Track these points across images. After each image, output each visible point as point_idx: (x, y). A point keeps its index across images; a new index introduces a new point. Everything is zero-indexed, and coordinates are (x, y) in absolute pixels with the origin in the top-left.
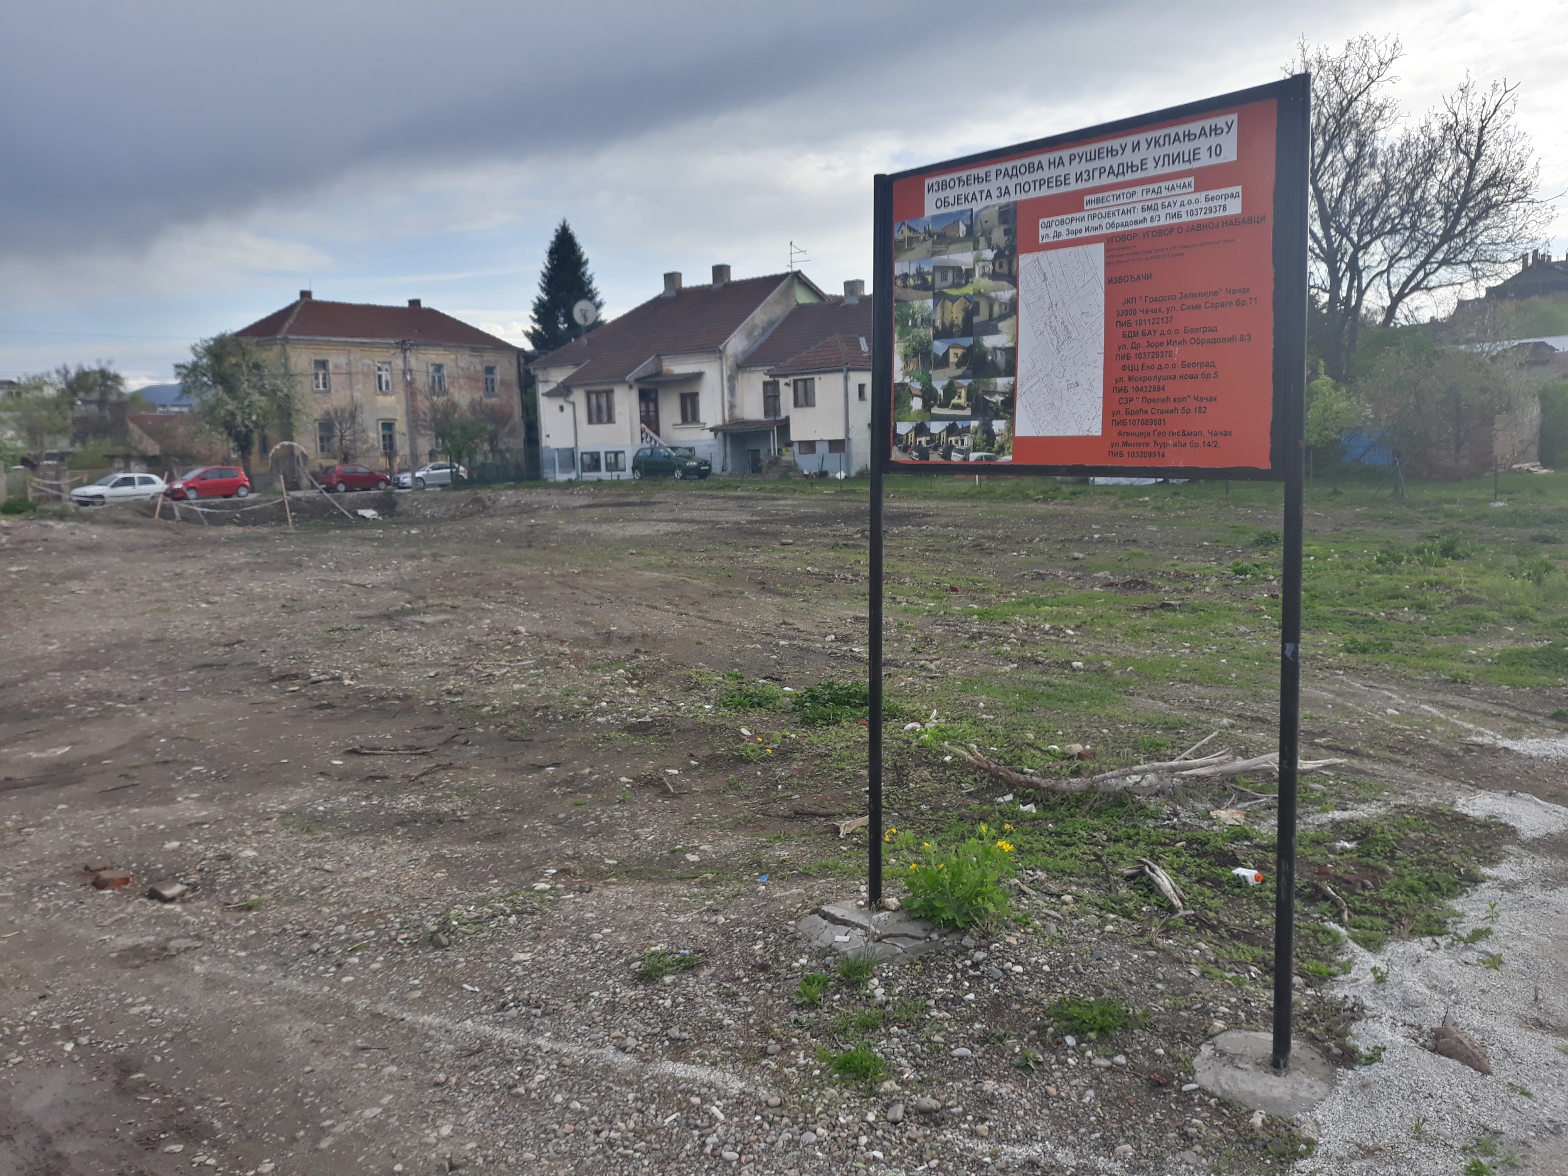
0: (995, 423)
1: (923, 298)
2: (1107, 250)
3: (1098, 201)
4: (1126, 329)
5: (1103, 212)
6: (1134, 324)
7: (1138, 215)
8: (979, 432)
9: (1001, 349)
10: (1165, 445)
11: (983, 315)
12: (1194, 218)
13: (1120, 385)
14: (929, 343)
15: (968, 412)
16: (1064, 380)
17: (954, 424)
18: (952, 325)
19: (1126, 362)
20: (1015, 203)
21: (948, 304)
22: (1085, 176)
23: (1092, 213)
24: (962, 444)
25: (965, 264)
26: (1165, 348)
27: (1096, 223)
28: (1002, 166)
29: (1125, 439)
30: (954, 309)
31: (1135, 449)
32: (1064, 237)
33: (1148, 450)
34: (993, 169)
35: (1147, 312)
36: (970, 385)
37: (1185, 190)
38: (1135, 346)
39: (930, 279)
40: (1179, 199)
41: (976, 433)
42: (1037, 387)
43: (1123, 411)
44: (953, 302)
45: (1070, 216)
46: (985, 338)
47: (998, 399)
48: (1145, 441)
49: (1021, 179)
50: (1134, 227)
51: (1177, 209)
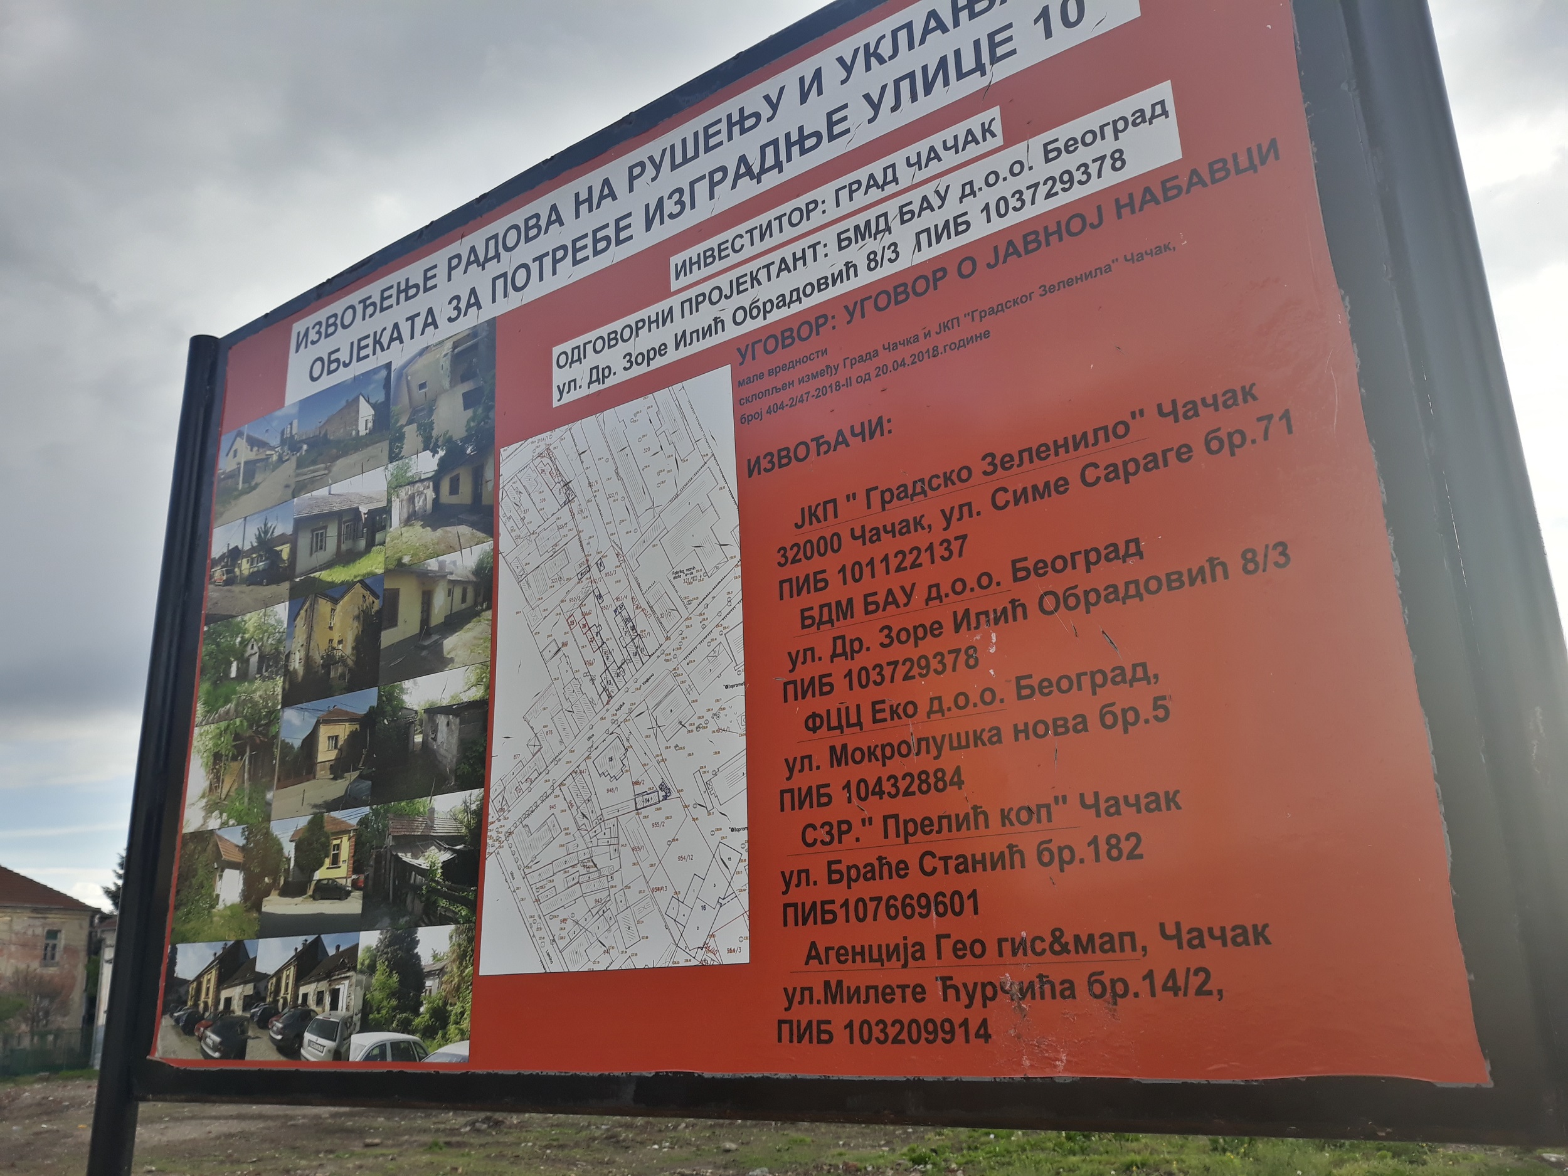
0: (425, 935)
1: (267, 603)
2: (738, 384)
3: (708, 258)
4: (812, 600)
5: (723, 281)
6: (835, 579)
7: (831, 261)
8: (381, 967)
9: (447, 710)
10: (990, 992)
11: (408, 621)
12: (1013, 219)
13: (803, 780)
14: (273, 717)
15: (353, 905)
16: (626, 781)
17: (318, 943)
18: (330, 660)
19: (817, 704)
20: (492, 323)
21: (324, 606)
22: (670, 207)
23: (691, 293)
24: (334, 1006)
25: (370, 499)
26: (949, 639)
27: (705, 316)
28: (461, 247)
29: (833, 971)
30: (337, 621)
31: (875, 1011)
32: (620, 376)
33: (921, 1013)
34: (440, 258)
35: (876, 535)
36: (364, 822)
37: (973, 150)
38: (847, 649)
39: (285, 551)
40: (955, 181)
41: (372, 969)
42: (543, 811)
43: (819, 873)
44: (335, 601)
45: (631, 319)
46: (407, 684)
47: (436, 857)
48: (910, 977)
49: (508, 261)
50: (818, 298)
51: (953, 208)
